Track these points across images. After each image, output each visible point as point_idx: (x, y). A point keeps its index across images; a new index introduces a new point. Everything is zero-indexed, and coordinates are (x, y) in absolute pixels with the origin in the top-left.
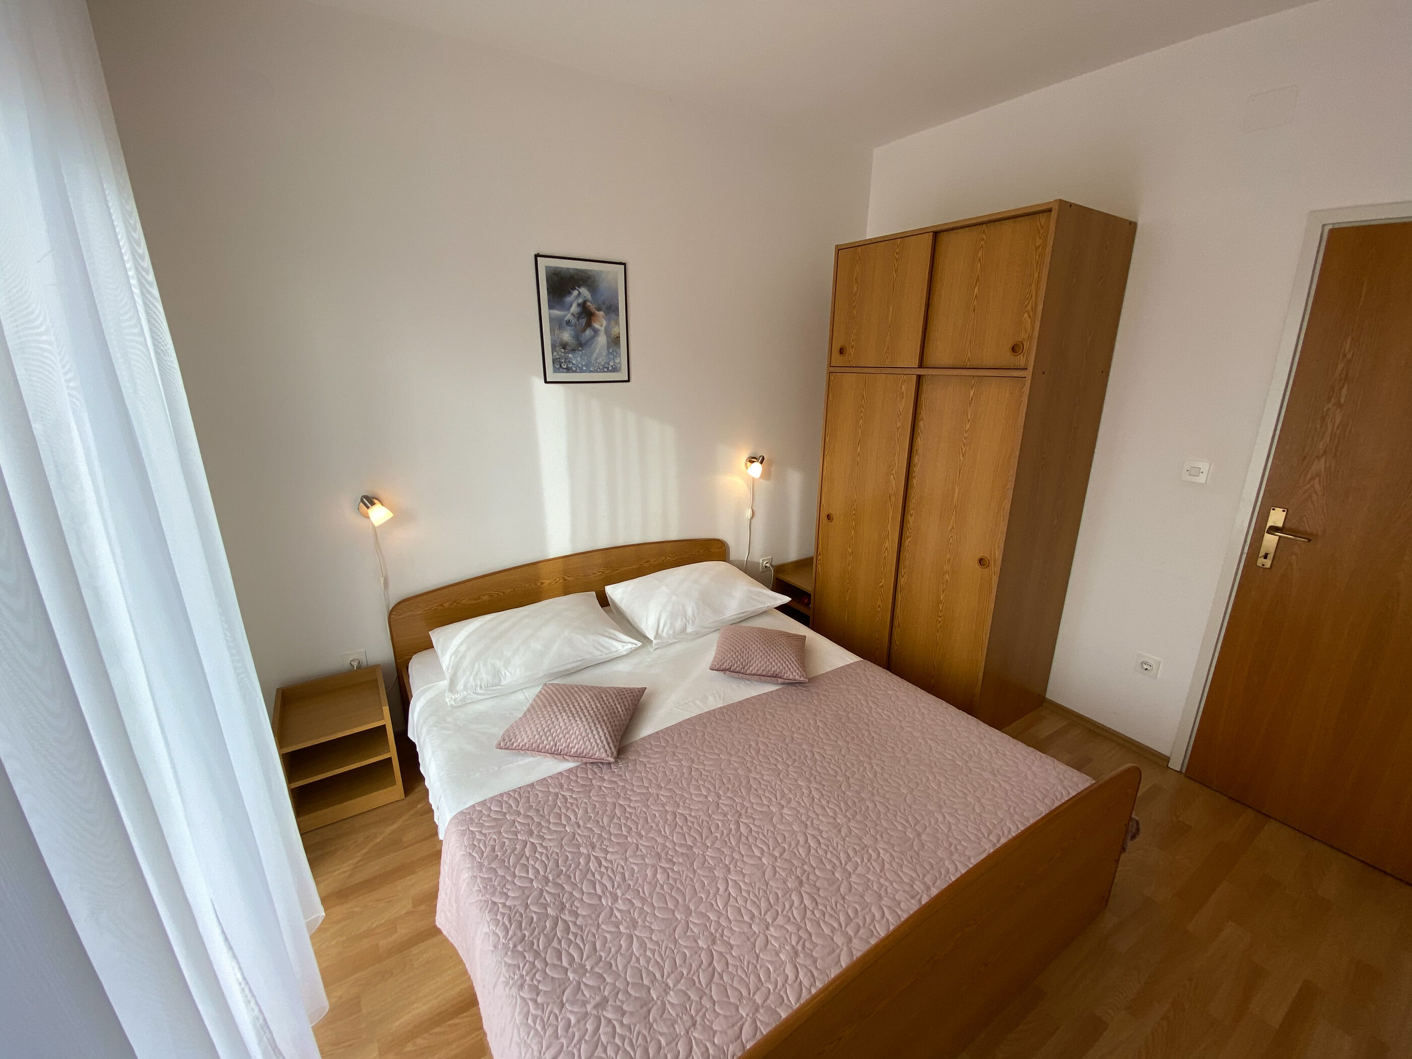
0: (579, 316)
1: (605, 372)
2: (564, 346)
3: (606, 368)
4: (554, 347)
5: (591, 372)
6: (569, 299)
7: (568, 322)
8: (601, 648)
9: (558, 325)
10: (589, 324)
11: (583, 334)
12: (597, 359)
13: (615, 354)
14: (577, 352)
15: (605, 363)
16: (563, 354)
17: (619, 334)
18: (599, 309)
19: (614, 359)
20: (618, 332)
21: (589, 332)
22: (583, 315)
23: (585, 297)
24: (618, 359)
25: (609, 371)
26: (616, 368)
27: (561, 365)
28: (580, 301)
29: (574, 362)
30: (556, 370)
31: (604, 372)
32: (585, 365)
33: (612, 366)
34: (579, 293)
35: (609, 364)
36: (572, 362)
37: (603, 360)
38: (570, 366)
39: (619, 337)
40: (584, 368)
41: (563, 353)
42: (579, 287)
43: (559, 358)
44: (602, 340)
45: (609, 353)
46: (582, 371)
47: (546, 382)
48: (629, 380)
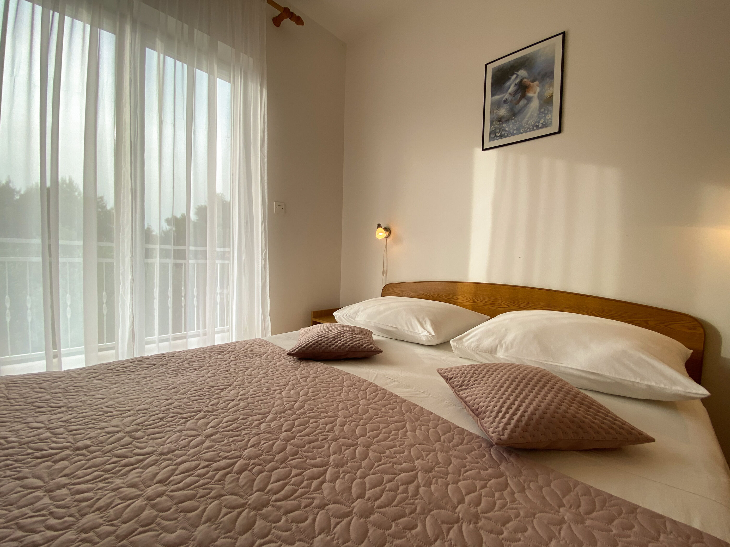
0: (516, 93)
1: (535, 130)
2: (500, 120)
3: (536, 126)
4: (492, 123)
5: (521, 133)
6: (508, 84)
7: (505, 101)
8: (410, 327)
9: (497, 105)
10: (523, 96)
11: (517, 106)
12: (528, 121)
13: (546, 112)
14: (510, 121)
15: (535, 123)
16: (498, 126)
17: (553, 94)
18: (533, 81)
19: (545, 116)
20: (551, 92)
21: (523, 102)
22: (519, 91)
23: (522, 76)
24: (550, 115)
25: (538, 128)
26: (546, 124)
27: (494, 135)
28: (518, 81)
29: (507, 129)
30: (491, 139)
31: (533, 130)
32: (516, 130)
33: (542, 123)
34: (518, 75)
35: (539, 122)
36: (505, 130)
37: (533, 120)
38: (503, 133)
39: (552, 96)
40: (515, 132)
41: (499, 125)
42: (517, 71)
43: (495, 130)
44: (535, 104)
45: (540, 113)
46: (513, 134)
47: (483, 150)
48: (560, 131)
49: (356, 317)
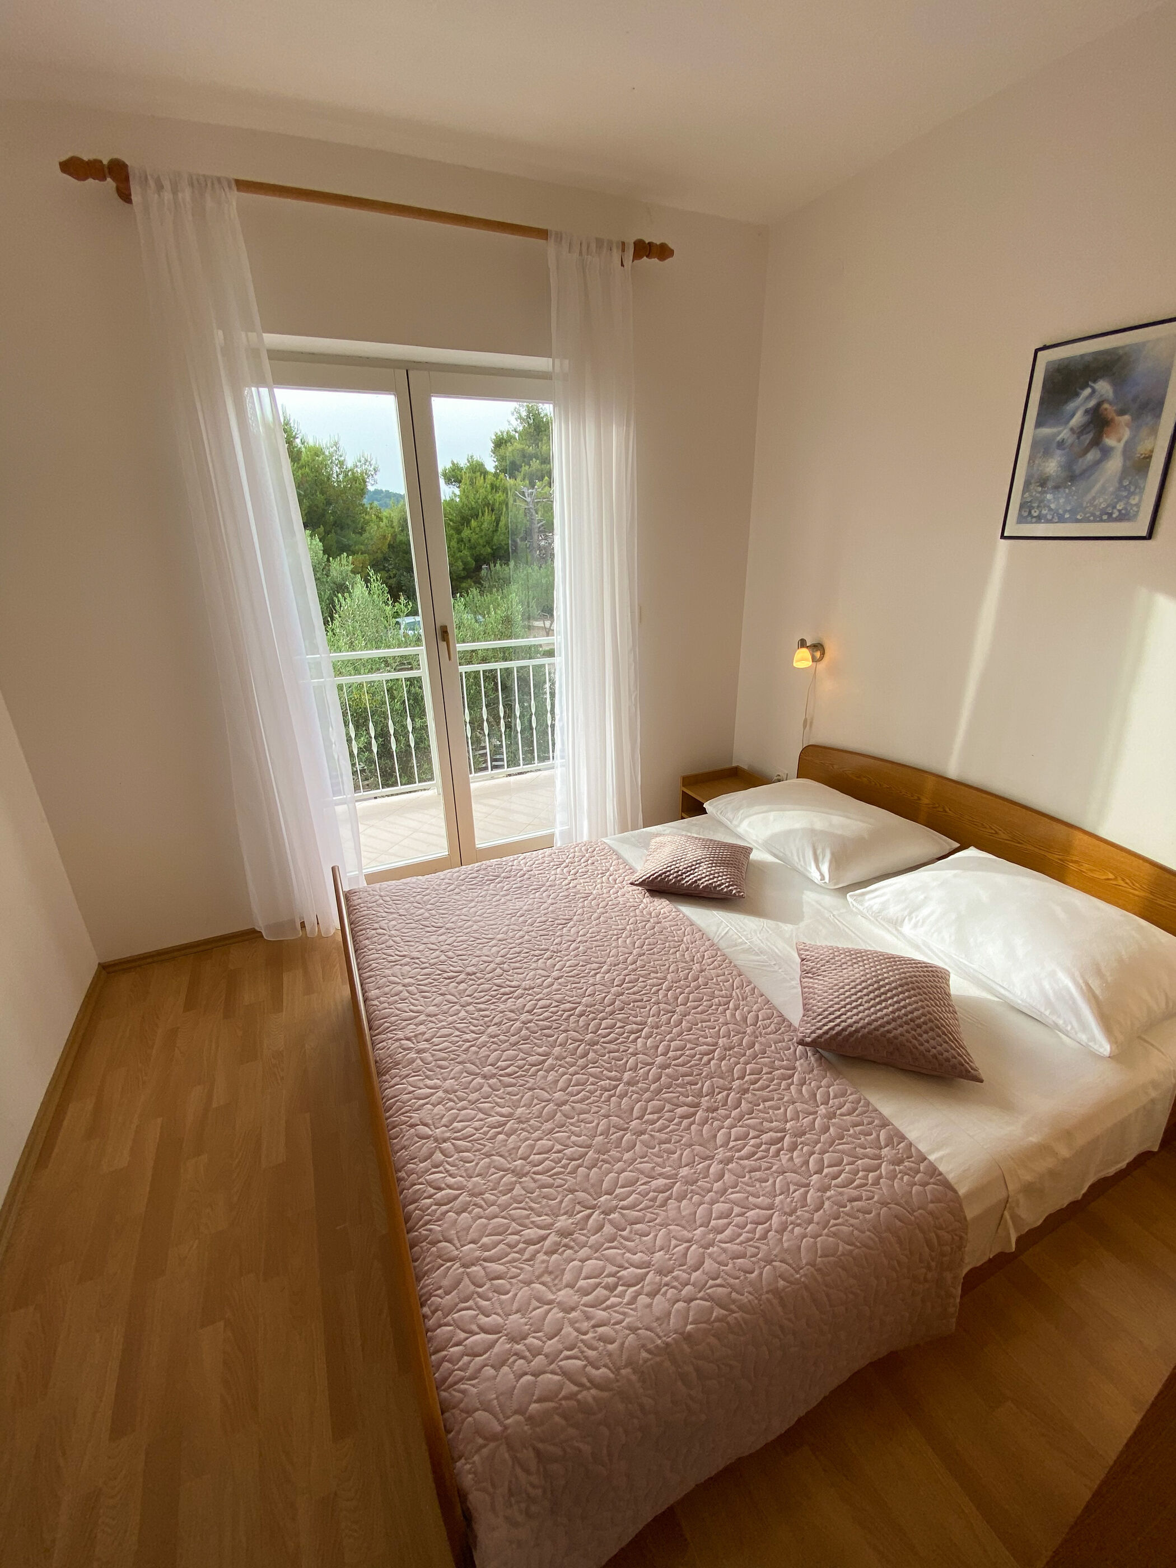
0: (1085, 429)
1: (1104, 521)
2: (1043, 482)
3: (1107, 514)
4: (1027, 484)
5: (1078, 521)
6: (1071, 406)
7: (1061, 444)
9: (1042, 448)
10: (1097, 442)
11: (1080, 460)
12: (1094, 498)
13: (1132, 489)
14: (1061, 490)
15: (1108, 506)
16: (1038, 495)
17: (1152, 451)
18: (1122, 412)
19: (1127, 497)
20: (1150, 448)
21: (1092, 455)
22: (1092, 426)
23: (1101, 396)
24: (1137, 498)
25: (1111, 519)
26: (1127, 514)
27: (1028, 512)
28: (1092, 403)
29: (1053, 506)
30: (1021, 519)
31: (1102, 521)
32: (1069, 511)
33: (1120, 511)
34: (1094, 391)
35: (1114, 507)
36: (1049, 507)
37: (1105, 500)
38: (1044, 512)
39: (1150, 457)
40: (1067, 516)
41: (1039, 492)
42: (1095, 381)
43: (1030, 502)
44: (1114, 465)
45: (1121, 487)
46: (1061, 520)
47: (1003, 537)
48: (1149, 536)
49: (733, 818)
